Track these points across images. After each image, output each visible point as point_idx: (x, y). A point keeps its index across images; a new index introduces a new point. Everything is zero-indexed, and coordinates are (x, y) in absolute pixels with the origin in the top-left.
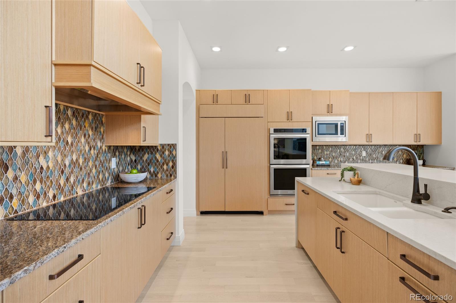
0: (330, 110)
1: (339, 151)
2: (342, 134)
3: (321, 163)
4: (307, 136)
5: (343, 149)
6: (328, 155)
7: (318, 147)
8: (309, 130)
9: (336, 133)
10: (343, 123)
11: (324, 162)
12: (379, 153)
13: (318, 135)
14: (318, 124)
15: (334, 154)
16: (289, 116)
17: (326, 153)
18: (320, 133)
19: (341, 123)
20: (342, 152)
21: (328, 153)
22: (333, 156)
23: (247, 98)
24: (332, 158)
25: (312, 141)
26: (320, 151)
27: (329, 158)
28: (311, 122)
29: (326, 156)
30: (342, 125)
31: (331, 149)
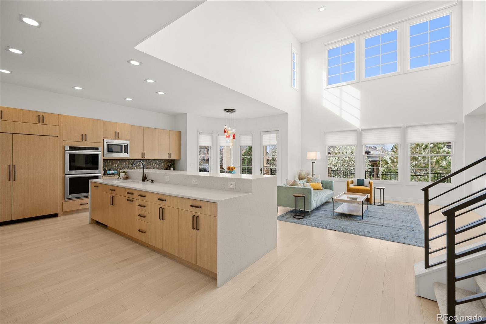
0: (117, 135)
1: (124, 163)
2: (125, 152)
3: (110, 172)
4: (100, 153)
5: (128, 162)
6: (117, 167)
7: (108, 161)
8: (100, 149)
9: (121, 152)
10: (126, 145)
11: (113, 172)
12: (151, 165)
13: (108, 152)
14: (108, 144)
15: (121, 166)
16: (84, 137)
17: (115, 165)
18: (109, 151)
19: (125, 145)
20: (127, 164)
21: (117, 165)
22: (120, 167)
23: (41, 119)
24: (119, 169)
25: (103, 156)
26: (110, 164)
27: (118, 169)
28: (102, 143)
29: (115, 168)
30: (125, 146)
31: (118, 162)
